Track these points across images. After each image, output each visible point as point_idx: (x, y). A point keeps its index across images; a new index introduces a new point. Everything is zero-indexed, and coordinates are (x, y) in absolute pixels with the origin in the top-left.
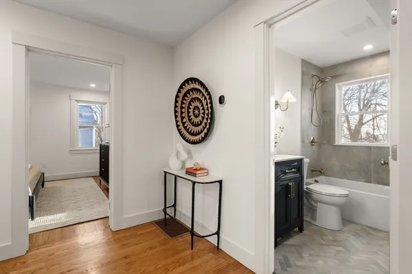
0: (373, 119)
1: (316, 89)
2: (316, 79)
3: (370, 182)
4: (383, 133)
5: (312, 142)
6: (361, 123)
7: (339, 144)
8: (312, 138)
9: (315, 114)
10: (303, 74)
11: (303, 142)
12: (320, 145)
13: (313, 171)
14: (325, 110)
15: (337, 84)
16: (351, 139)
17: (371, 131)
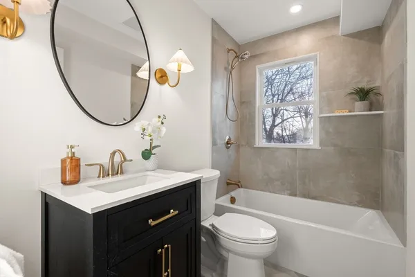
0: (281, 122)
1: (232, 68)
2: (232, 55)
3: (295, 195)
4: (288, 133)
5: (228, 143)
6: (273, 126)
7: (260, 146)
8: (228, 138)
9: (231, 103)
10: (214, 41)
11: (214, 143)
12: (238, 146)
13: (228, 184)
14: (243, 100)
15: (257, 67)
16: (266, 139)
17: (280, 132)
